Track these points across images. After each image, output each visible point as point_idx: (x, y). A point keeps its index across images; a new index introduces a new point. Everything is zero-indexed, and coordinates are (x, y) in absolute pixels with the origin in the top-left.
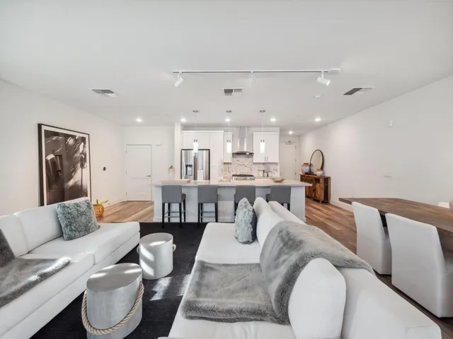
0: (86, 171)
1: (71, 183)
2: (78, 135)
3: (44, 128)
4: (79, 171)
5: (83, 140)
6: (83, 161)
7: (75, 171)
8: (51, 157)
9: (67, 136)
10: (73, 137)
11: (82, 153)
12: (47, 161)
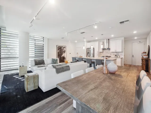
0: (65, 54)
1: (62, 56)
2: (64, 46)
3: (57, 46)
4: (64, 53)
5: (65, 47)
6: (65, 52)
7: (63, 54)
8: (59, 51)
9: (62, 47)
10: (63, 47)
11: (65, 50)
12: (58, 52)
